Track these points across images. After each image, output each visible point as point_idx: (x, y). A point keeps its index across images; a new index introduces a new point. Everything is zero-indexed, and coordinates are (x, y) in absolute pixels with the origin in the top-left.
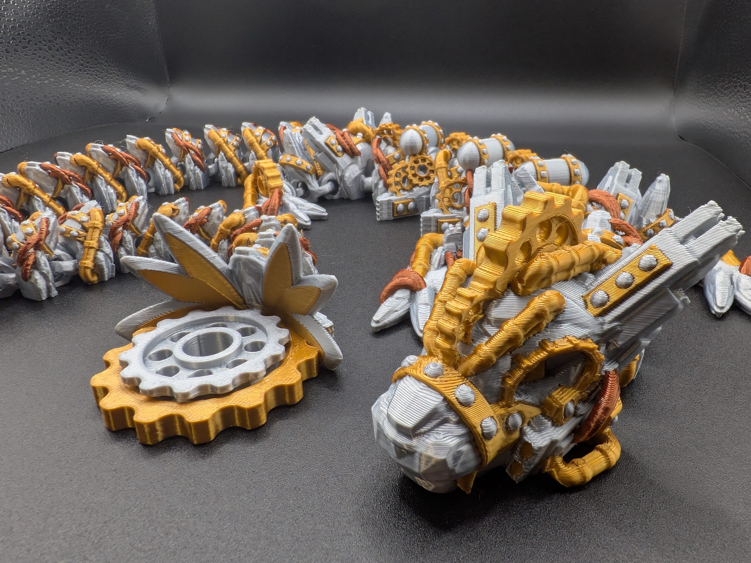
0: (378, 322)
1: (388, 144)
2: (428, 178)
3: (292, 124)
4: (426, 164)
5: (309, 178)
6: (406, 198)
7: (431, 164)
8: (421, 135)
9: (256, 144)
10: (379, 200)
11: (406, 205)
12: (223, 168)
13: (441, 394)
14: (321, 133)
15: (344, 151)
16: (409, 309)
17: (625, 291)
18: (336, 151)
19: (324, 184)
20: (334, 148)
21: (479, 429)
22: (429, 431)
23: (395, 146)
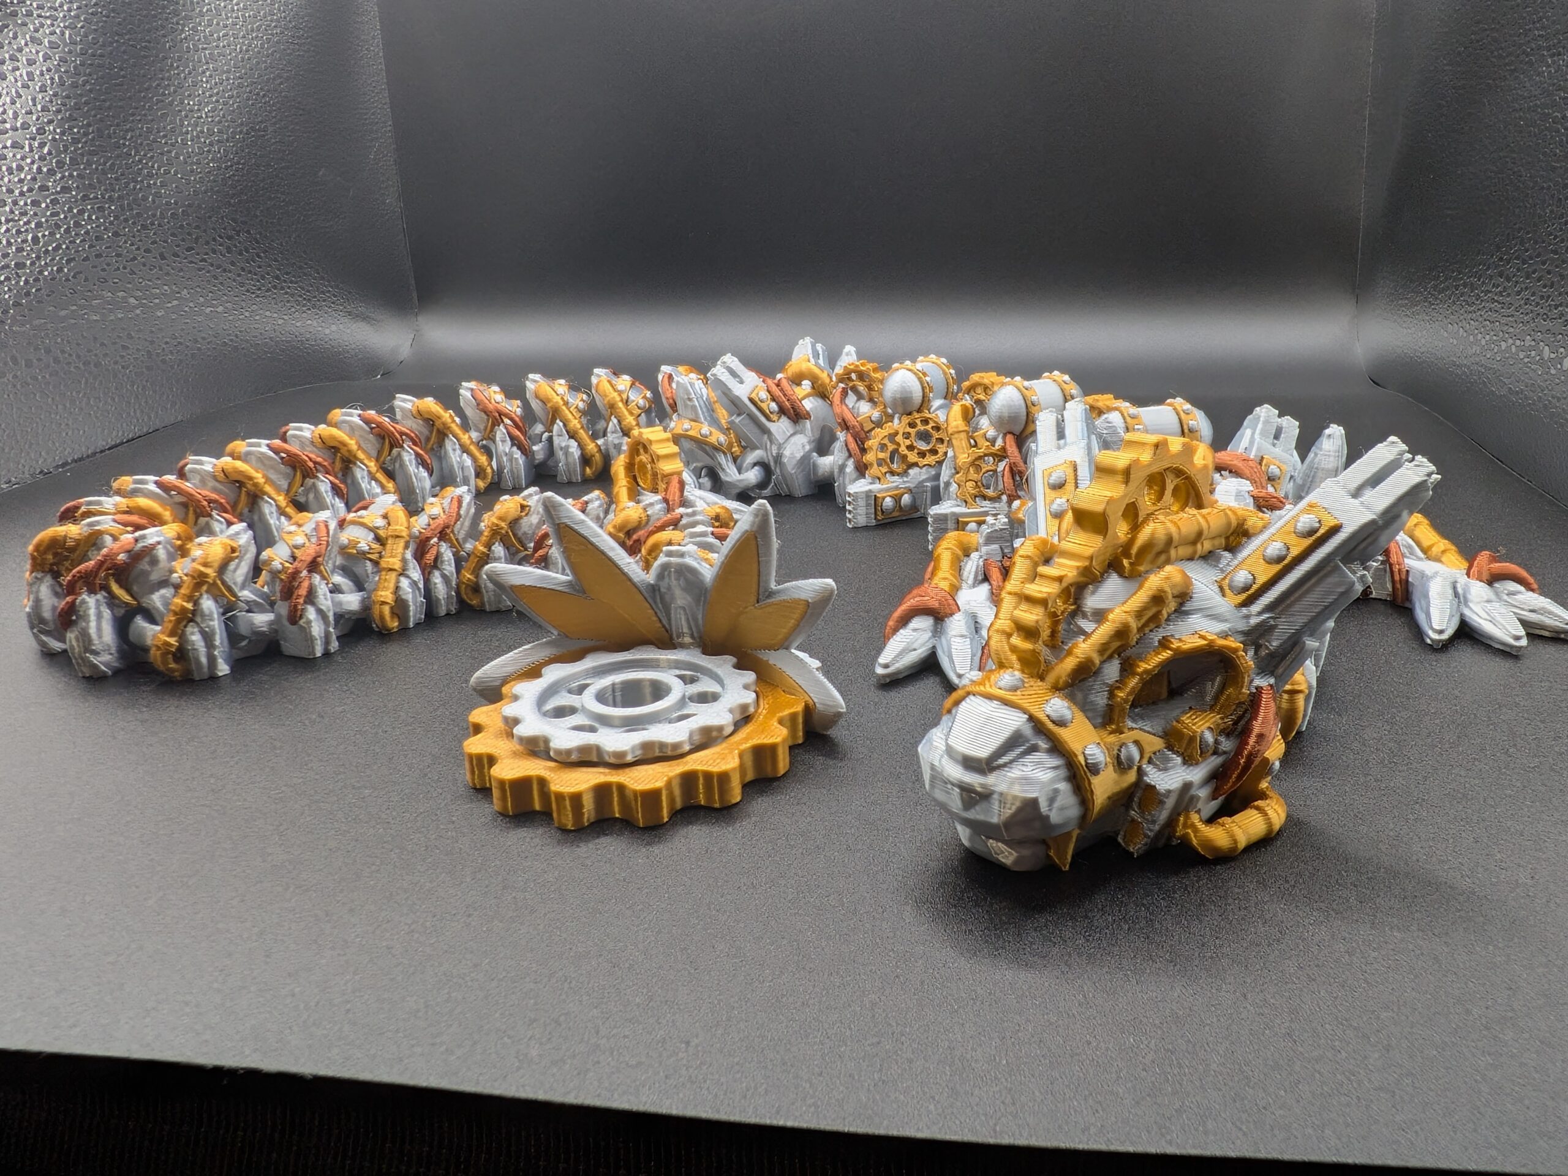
0: (886, 666)
1: (860, 397)
2: (934, 452)
3: (681, 369)
4: (929, 427)
5: (722, 459)
6: (897, 488)
7: (937, 428)
8: (919, 379)
9: (620, 405)
10: (851, 492)
11: (897, 499)
12: (561, 449)
13: (1024, 711)
14: (742, 382)
15: (782, 411)
16: (934, 647)
17: (1278, 568)
18: (768, 412)
19: (747, 471)
20: (764, 406)
21: (1081, 759)
22: (1011, 762)
23: (871, 400)
